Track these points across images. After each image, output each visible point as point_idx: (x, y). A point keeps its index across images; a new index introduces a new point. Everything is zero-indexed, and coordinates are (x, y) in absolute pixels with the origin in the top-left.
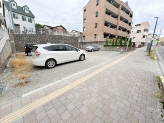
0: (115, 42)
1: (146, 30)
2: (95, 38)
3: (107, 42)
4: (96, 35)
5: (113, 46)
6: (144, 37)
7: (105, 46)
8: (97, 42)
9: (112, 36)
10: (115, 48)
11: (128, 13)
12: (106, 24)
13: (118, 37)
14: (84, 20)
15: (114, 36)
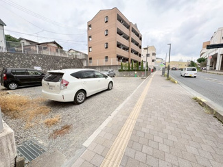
0: (131, 66)
1: (154, 54)
2: (106, 61)
3: (122, 66)
4: (107, 57)
5: (129, 70)
6: (153, 61)
7: (119, 71)
8: (110, 67)
9: (125, 60)
10: (132, 73)
11: (138, 35)
12: (119, 45)
13: (131, 60)
14: (90, 37)
15: (127, 60)
